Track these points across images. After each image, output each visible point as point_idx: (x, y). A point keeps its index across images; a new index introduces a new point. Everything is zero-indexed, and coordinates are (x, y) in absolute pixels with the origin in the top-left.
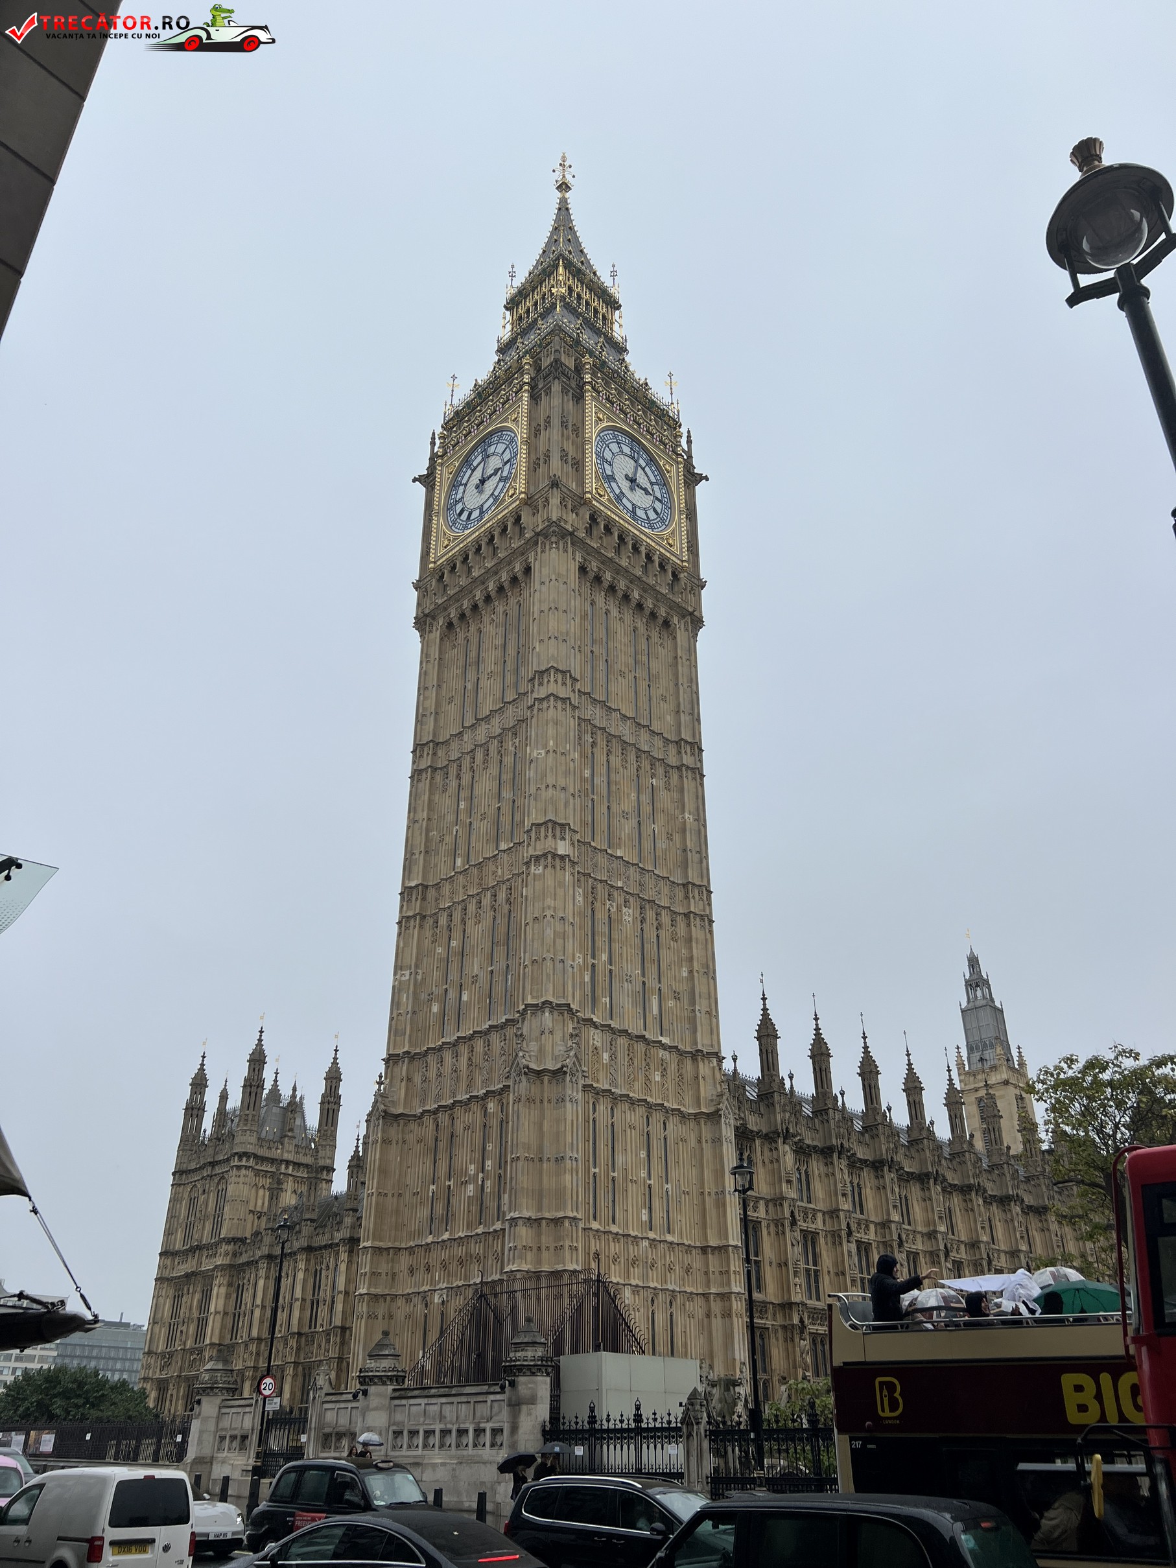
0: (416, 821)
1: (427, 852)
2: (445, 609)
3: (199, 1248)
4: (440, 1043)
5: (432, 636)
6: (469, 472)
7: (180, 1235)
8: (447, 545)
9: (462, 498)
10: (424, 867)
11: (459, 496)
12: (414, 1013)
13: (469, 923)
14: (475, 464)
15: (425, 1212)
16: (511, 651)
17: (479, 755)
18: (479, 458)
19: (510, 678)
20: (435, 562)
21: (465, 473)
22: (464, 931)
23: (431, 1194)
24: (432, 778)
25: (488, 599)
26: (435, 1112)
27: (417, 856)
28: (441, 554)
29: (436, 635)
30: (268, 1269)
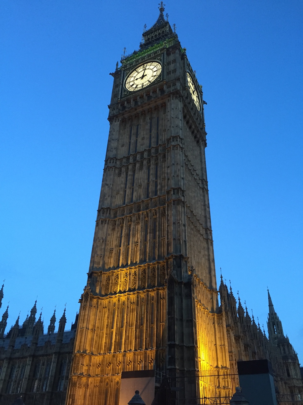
0: (107, 185)
1: (111, 196)
2: (123, 114)
5: (116, 123)
6: (137, 73)
8: (126, 94)
9: (133, 81)
11: (131, 80)
12: (104, 256)
13: (133, 224)
14: (139, 71)
16: (154, 132)
17: (138, 165)
18: (142, 70)
19: (153, 140)
20: (120, 99)
21: (134, 74)
24: (114, 171)
25: (143, 113)
27: (107, 197)
28: (123, 97)
29: (118, 123)
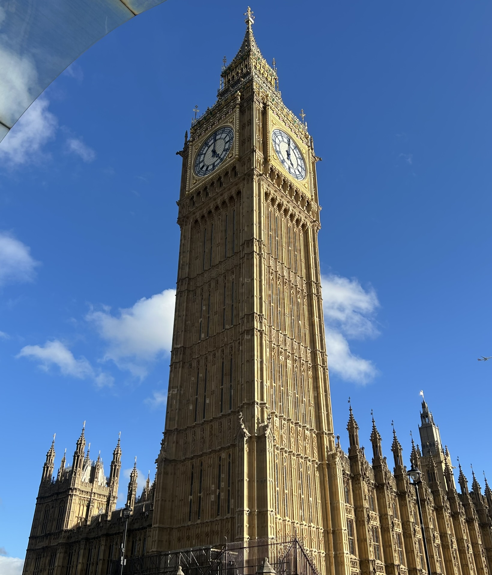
0: (179, 316)
1: (185, 331)
2: (194, 214)
3: (50, 534)
4: (194, 424)
6: (207, 148)
7: (39, 528)
8: (196, 183)
9: (203, 160)
10: (184, 338)
11: (201, 160)
12: (180, 409)
13: (209, 365)
14: (210, 144)
15: (187, 510)
16: (229, 233)
18: (212, 141)
19: (229, 246)
20: (189, 191)
21: (204, 149)
22: (206, 370)
23: (189, 500)
24: (188, 295)
25: (217, 208)
26: (192, 458)
27: (180, 333)
28: (192, 187)
29: (189, 227)
30: (86, 545)
